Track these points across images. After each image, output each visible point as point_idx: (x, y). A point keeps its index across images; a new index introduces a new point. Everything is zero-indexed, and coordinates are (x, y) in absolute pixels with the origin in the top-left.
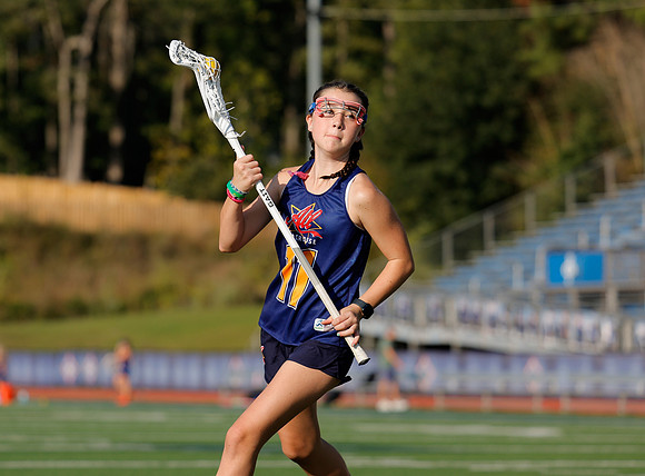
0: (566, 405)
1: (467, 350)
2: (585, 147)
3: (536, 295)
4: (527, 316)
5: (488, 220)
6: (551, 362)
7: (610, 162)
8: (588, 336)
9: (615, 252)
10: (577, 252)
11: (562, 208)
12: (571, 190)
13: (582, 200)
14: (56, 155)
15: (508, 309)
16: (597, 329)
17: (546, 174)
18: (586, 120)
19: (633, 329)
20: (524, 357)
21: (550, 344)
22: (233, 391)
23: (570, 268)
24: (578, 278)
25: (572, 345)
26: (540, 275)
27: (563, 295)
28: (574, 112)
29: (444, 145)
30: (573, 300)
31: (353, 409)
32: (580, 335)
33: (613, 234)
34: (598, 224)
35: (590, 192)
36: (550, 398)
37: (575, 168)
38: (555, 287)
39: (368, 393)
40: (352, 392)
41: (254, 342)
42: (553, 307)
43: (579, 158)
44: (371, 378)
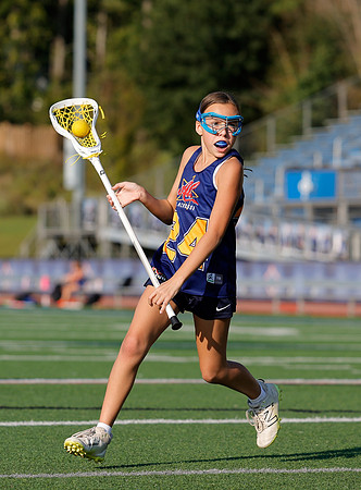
0: (301, 308)
2: (321, 77)
3: (275, 210)
4: (267, 228)
6: (288, 269)
7: (343, 90)
8: (321, 246)
10: (312, 170)
11: (298, 131)
12: (308, 115)
13: (317, 124)
15: (251, 220)
16: (329, 241)
17: (286, 100)
20: (264, 264)
21: (287, 253)
22: (4, 294)
23: (306, 185)
24: (312, 194)
25: (308, 254)
26: (279, 191)
27: (300, 209)
30: (308, 214)
31: (111, 309)
32: (315, 243)
33: (344, 156)
34: (332, 146)
35: (325, 116)
36: (287, 301)
37: (312, 95)
38: (293, 202)
39: (123, 296)
40: (111, 296)
41: (24, 250)
42: (291, 220)
43: (316, 86)
44: (128, 282)
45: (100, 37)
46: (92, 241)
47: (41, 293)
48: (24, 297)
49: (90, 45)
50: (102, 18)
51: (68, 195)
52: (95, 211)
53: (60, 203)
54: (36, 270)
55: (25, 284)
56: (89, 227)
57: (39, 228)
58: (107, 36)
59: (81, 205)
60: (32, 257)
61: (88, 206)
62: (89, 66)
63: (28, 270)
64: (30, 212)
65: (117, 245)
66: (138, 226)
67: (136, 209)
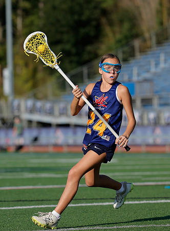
1: (77, 126)
2: (126, 37)
5: (85, 70)
7: (137, 43)
9: (139, 82)
10: (123, 82)
12: (120, 56)
13: (125, 60)
18: (126, 26)
19: (148, 115)
28: (121, 22)
29: (66, 37)
31: (28, 153)
33: (139, 75)
34: (132, 70)
35: (129, 56)
37: (122, 46)
39: (34, 146)
40: (28, 146)
43: (124, 42)
44: (36, 139)
45: (19, 22)
49: (14, 26)
50: (19, 12)
51: (6, 98)
52: (19, 106)
53: (2, 102)
56: (16, 113)
58: (23, 21)
59: (12, 103)
61: (16, 103)
62: (14, 35)
65: (30, 122)
66: (40, 112)
67: (39, 104)
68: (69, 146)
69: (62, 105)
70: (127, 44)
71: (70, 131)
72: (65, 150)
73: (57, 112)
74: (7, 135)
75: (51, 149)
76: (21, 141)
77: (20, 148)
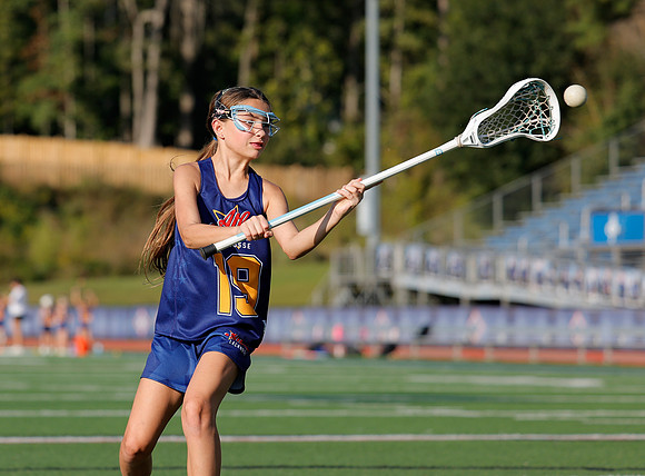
0: (609, 357)
1: (516, 304)
2: (627, 114)
3: (581, 254)
4: (572, 274)
5: (536, 183)
6: (594, 317)
8: (629, 292)
10: (620, 212)
11: (604, 171)
12: (614, 155)
13: (625, 164)
14: (130, 121)
15: (554, 266)
16: (638, 286)
17: (592, 139)
18: (628, 89)
20: (570, 311)
21: (594, 299)
22: (295, 343)
23: (613, 227)
24: (620, 237)
25: (615, 300)
26: (585, 234)
27: (607, 253)
28: (618, 81)
30: (616, 258)
31: (408, 361)
32: (622, 289)
34: (640, 186)
35: (633, 155)
36: (593, 350)
37: (618, 133)
38: (600, 246)
39: (421, 346)
40: (407, 345)
41: (316, 298)
42: (597, 265)
43: (622, 124)
44: (425, 331)
45: (394, 76)
46: (388, 289)
47: (335, 343)
48: (316, 347)
49: (383, 84)
50: (396, 56)
51: (362, 240)
52: (390, 257)
53: (354, 250)
54: (329, 319)
55: (318, 334)
56: (384, 274)
57: (332, 275)
58: (403, 75)
59: (376, 252)
60: (325, 305)
61: (383, 251)
62: (383, 105)
63: (321, 319)
64: (322, 259)
65: (414, 293)
66: (436, 272)
67: (433, 255)
68: (497, 347)
69: (484, 259)
70: (629, 128)
71: (500, 316)
72: (489, 355)
73: (472, 273)
74: (362, 319)
75: (457, 354)
76: (392, 336)
77: (390, 348)
